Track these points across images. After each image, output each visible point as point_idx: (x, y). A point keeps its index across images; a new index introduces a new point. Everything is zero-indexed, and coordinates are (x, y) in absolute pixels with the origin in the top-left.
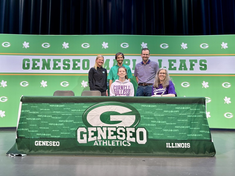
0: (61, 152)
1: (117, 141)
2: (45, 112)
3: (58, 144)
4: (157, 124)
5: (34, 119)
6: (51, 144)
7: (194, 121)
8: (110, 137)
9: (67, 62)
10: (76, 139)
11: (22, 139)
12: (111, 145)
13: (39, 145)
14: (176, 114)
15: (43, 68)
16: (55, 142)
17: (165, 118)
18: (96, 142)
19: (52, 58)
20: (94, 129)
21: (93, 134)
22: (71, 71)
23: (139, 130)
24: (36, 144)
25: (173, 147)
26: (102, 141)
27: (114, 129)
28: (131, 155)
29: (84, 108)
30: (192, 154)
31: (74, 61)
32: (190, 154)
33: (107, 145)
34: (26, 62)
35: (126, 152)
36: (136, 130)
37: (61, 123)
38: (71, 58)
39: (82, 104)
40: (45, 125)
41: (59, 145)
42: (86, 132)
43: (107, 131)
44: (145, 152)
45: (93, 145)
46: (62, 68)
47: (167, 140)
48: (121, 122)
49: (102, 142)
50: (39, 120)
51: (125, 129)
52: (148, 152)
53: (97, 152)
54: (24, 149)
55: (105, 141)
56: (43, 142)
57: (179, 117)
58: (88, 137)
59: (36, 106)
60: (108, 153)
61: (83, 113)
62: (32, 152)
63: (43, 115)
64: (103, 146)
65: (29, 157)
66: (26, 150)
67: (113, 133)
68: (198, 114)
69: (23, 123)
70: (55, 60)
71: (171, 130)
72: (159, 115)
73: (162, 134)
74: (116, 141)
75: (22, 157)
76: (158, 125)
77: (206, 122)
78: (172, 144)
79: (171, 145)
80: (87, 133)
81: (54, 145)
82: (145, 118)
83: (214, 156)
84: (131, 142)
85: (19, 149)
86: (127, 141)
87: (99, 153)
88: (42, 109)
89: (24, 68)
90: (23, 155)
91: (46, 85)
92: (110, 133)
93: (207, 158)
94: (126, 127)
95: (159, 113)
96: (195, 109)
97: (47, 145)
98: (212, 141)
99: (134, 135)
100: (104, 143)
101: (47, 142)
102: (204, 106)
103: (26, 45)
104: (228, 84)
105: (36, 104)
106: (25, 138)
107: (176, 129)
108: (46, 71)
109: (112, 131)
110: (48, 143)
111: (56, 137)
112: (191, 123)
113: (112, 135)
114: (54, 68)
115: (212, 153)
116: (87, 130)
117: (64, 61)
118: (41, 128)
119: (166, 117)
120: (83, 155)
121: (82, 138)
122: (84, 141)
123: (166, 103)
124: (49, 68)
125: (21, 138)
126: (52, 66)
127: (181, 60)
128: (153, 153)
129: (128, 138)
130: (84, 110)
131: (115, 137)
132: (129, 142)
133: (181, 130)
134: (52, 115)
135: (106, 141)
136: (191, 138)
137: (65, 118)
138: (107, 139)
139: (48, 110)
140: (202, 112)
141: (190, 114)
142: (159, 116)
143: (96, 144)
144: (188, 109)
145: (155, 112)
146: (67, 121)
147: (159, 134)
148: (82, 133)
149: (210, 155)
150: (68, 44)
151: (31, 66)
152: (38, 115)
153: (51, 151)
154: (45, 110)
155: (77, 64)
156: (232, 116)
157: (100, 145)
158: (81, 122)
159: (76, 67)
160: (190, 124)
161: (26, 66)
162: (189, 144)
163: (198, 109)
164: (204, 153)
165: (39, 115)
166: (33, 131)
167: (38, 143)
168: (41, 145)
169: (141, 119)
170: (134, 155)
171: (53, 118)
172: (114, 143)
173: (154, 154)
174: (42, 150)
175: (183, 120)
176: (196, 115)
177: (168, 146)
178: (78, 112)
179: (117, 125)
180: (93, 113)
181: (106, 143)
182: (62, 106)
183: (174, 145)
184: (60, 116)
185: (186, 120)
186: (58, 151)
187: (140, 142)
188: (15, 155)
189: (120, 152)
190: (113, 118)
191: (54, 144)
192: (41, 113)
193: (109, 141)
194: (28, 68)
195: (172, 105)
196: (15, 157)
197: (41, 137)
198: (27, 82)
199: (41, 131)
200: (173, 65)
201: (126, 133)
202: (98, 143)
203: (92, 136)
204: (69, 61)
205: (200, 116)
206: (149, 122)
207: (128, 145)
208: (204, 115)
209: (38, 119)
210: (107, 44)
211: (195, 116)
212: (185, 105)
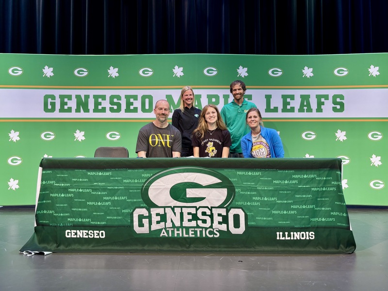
0: (109, 248)
1: (198, 230)
2: (80, 184)
3: (102, 235)
4: (263, 202)
5: (63, 195)
6: (91, 236)
7: (321, 198)
8: (186, 223)
9: (115, 100)
10: (132, 226)
11: (45, 227)
12: (187, 236)
13: (73, 236)
14: (293, 186)
15: (78, 110)
16: (98, 232)
17: (275, 192)
18: (164, 231)
19: (92, 93)
20: (161, 211)
21: (159, 218)
22: (123, 114)
23: (233, 212)
24: (68, 235)
25: (287, 238)
26: (173, 229)
27: (193, 211)
28: (220, 252)
29: (144, 178)
30: (318, 249)
31: (128, 97)
32: (315, 250)
33: (181, 235)
34: (50, 100)
35: (212, 247)
36: (228, 212)
37: (107, 201)
38: (123, 93)
39: (141, 171)
40: (81, 205)
41: (104, 237)
42: (148, 215)
43: (182, 214)
44: (242, 247)
45: (158, 237)
46: (108, 110)
47: (277, 228)
48: (203, 199)
49: (173, 232)
50: (71, 198)
51: (211, 210)
52: (247, 247)
53: (165, 248)
54: (48, 243)
55: (178, 230)
56: (78, 231)
57: (298, 191)
58: (150, 223)
59: (65, 174)
60: (183, 249)
61: (142, 184)
62: (62, 247)
63: (77, 189)
64: (175, 238)
65: (56, 256)
66: (51, 244)
67: (190, 217)
68: (329, 185)
69: (44, 202)
70: (96, 97)
71: (285, 212)
72: (266, 188)
73: (270, 219)
74: (196, 229)
75: (45, 257)
76: (264, 204)
77: (341, 198)
78: (286, 233)
79: (284, 235)
80: (149, 217)
81: (95, 237)
82: (243, 193)
83: (353, 252)
84: (219, 231)
85: (39, 243)
86: (214, 229)
87: (169, 249)
88: (75, 180)
89: (46, 109)
90: (46, 253)
91: (84, 138)
92: (187, 217)
93: (342, 256)
94: (212, 207)
95: (265, 185)
96: (325, 178)
97: (84, 237)
98: (351, 229)
99: (225, 220)
100: (176, 232)
101: (84, 231)
102: (339, 173)
103: (48, 72)
104: (377, 135)
105: (65, 171)
106: (49, 226)
107: (293, 209)
108: (82, 114)
109: (189, 214)
110: (86, 234)
111: (99, 223)
112: (317, 200)
113: (189, 220)
114: (96, 110)
115: (350, 248)
116: (149, 212)
117: (112, 97)
118: (74, 209)
119: (276, 190)
120: (143, 252)
121: (141, 225)
122: (145, 230)
123: (277, 169)
124: (86, 110)
125: (43, 225)
126: (91, 106)
127: (302, 96)
128: (255, 248)
129: (216, 225)
130: (144, 181)
131: (194, 223)
132: (216, 231)
133: (301, 212)
134: (92, 189)
135: (180, 229)
136: (316, 225)
137: (113, 192)
138: (182, 226)
139: (85, 180)
140: (335, 183)
141: (315, 185)
142: (265, 190)
143: (164, 234)
144: (313, 178)
145: (260, 183)
146: (116, 198)
147: (265, 219)
148: (141, 217)
149: (347, 251)
150: (117, 70)
151: (58, 106)
152: (68, 188)
153: (93, 247)
154: (81, 180)
155: (132, 103)
156: (382, 186)
157: (170, 235)
158: (140, 200)
159: (132, 107)
160: (315, 202)
161: (50, 107)
162: (314, 233)
163: (329, 178)
164: (338, 247)
165: (71, 188)
166: (62, 215)
167: (71, 233)
168: (75, 236)
169: (236, 195)
170: (225, 251)
171: (94, 193)
172: (193, 232)
173: (257, 250)
174: (77, 245)
175: (304, 196)
176: (325, 187)
177: (280, 237)
178: (135, 183)
179: (197, 204)
180: (159, 184)
181: (180, 232)
182: (107, 174)
183: (289, 235)
184: (104, 190)
185: (309, 196)
186: (103, 245)
187: (234, 231)
188: (33, 254)
189: (202, 247)
190: (191, 193)
191: (96, 234)
192: (74, 185)
193: (184, 230)
194: (53, 110)
195: (286, 171)
196: (33, 256)
197: (75, 224)
198: (52, 134)
199: (74, 215)
200: (289, 103)
201: (211, 216)
202: (168, 233)
203: (158, 222)
204: (119, 98)
205: (332, 189)
206: (249, 198)
207: (215, 236)
208: (339, 188)
209: (70, 195)
210: (181, 69)
211: (324, 189)
212: (309, 172)
